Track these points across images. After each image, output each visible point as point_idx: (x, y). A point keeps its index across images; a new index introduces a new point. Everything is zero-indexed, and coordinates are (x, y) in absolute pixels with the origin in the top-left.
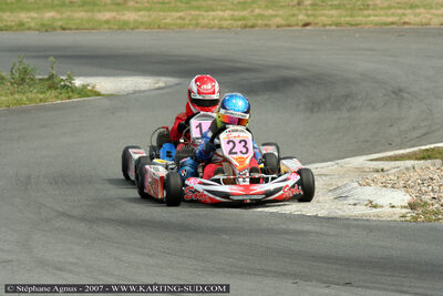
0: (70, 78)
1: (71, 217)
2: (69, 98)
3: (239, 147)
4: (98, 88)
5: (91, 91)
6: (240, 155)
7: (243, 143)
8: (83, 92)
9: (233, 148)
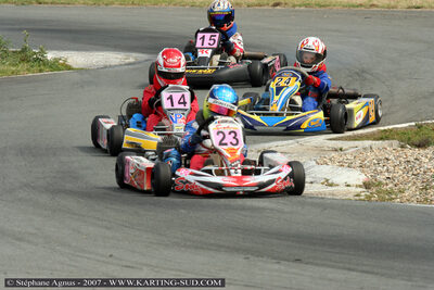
0: (42, 52)
1: (34, 188)
2: (41, 71)
3: (229, 139)
4: (70, 62)
5: (62, 65)
6: (230, 146)
7: (233, 135)
8: (55, 66)
9: (223, 139)
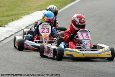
6: (45, 33)
7: (47, 29)
9: (43, 31)
